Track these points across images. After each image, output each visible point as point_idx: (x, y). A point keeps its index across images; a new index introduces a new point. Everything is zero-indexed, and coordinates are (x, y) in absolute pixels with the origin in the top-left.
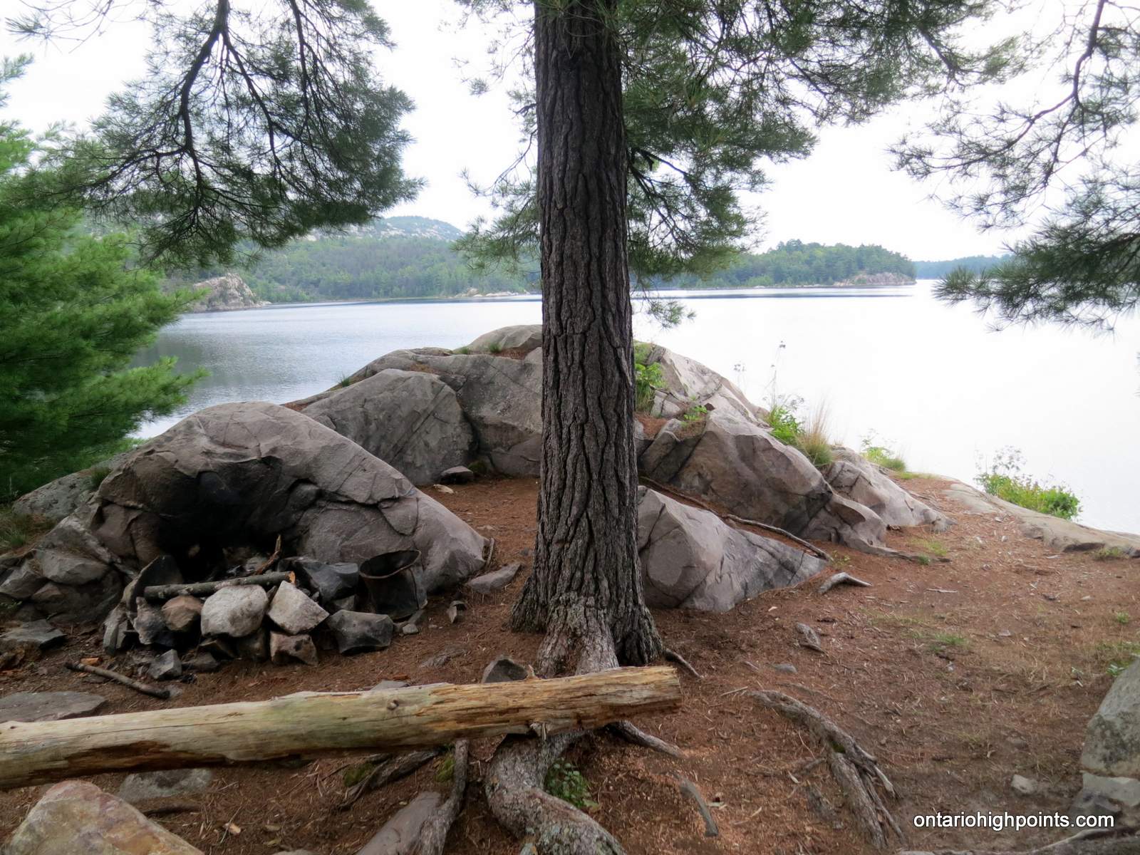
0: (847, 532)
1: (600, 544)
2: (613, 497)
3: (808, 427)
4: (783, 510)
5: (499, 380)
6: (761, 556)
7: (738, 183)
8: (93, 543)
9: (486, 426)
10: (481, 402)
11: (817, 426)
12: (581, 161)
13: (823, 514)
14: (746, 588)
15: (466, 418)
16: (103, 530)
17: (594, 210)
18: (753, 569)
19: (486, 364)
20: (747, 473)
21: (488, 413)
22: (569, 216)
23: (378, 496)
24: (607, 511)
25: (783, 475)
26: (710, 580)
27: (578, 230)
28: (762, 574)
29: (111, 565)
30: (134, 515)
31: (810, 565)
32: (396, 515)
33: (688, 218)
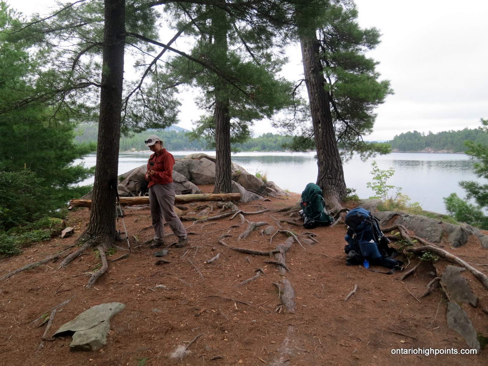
0: (269, 194)
1: (226, 184)
2: (228, 176)
3: (263, 176)
4: (257, 189)
5: (195, 165)
6: (252, 195)
7: (248, 123)
8: (126, 189)
9: (193, 174)
10: (192, 169)
11: (265, 176)
12: (223, 123)
13: (264, 191)
14: (249, 200)
15: (189, 172)
16: (129, 186)
17: (225, 131)
18: (250, 197)
19: (191, 161)
20: (249, 182)
21: (194, 171)
22: (221, 132)
23: (182, 181)
24: (227, 179)
25: (256, 182)
26: (243, 197)
27: (223, 134)
28: (252, 198)
29: (129, 193)
30: (136, 183)
31: (261, 198)
32: (185, 184)
33: (238, 131)
